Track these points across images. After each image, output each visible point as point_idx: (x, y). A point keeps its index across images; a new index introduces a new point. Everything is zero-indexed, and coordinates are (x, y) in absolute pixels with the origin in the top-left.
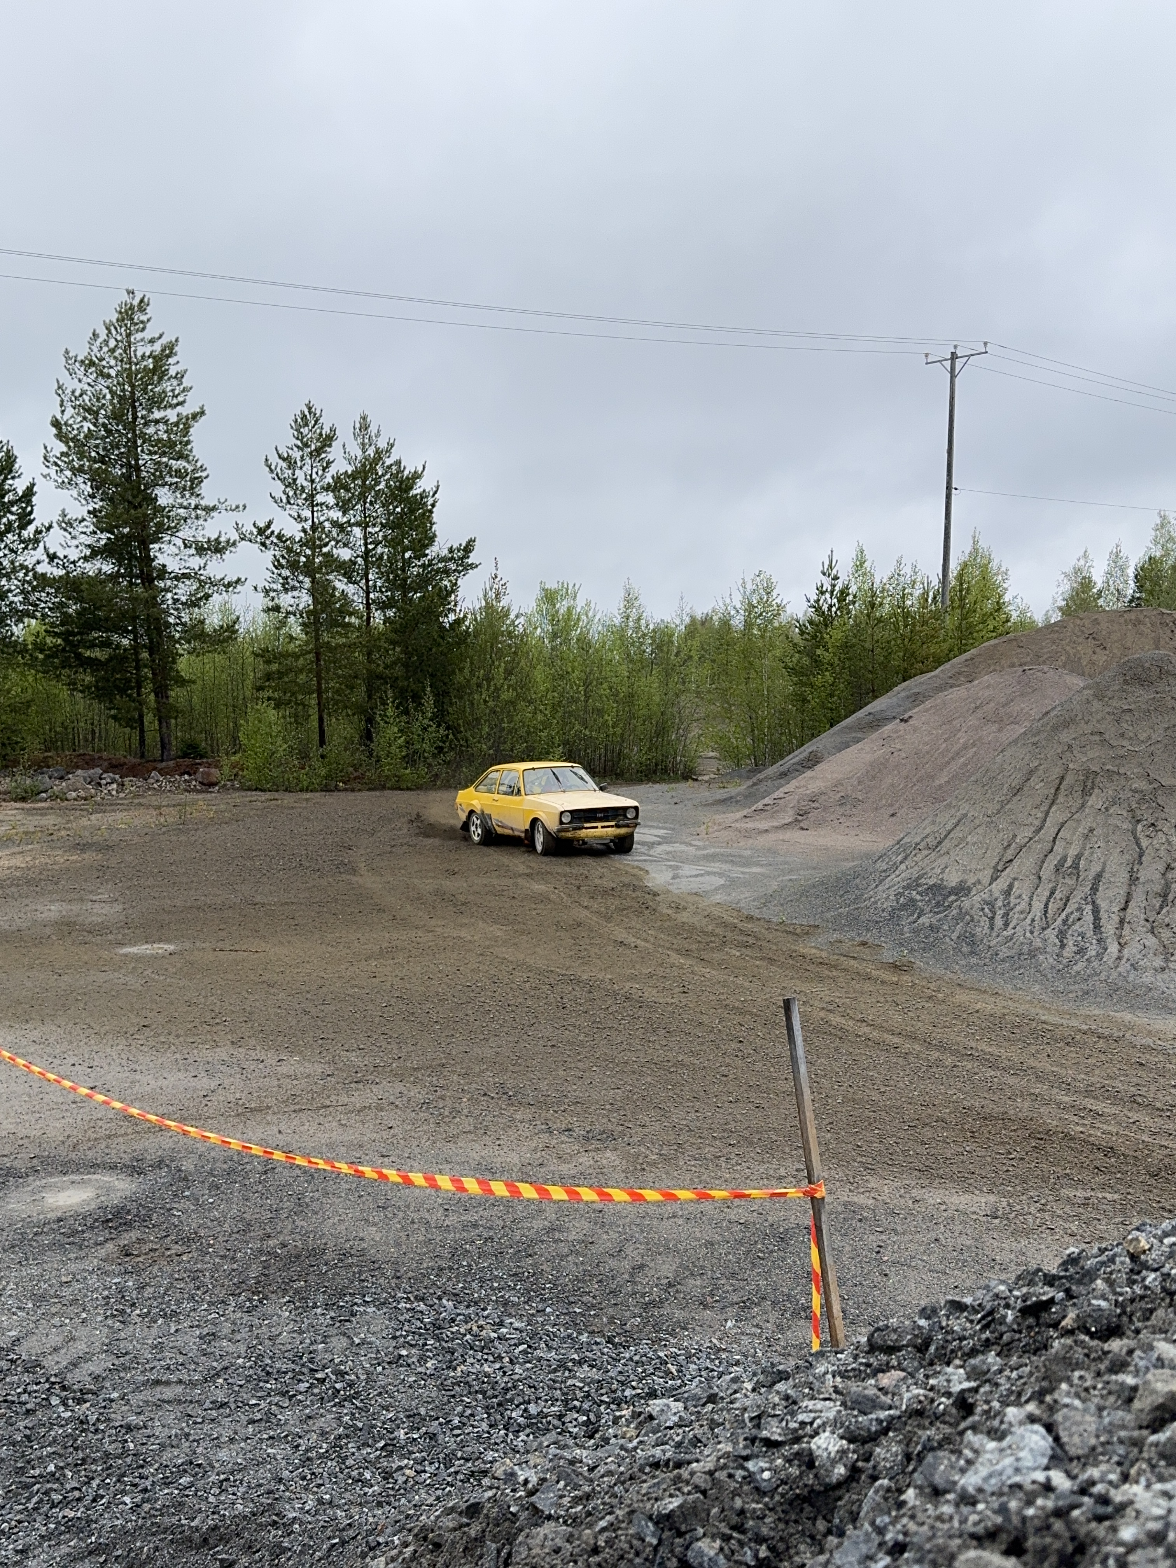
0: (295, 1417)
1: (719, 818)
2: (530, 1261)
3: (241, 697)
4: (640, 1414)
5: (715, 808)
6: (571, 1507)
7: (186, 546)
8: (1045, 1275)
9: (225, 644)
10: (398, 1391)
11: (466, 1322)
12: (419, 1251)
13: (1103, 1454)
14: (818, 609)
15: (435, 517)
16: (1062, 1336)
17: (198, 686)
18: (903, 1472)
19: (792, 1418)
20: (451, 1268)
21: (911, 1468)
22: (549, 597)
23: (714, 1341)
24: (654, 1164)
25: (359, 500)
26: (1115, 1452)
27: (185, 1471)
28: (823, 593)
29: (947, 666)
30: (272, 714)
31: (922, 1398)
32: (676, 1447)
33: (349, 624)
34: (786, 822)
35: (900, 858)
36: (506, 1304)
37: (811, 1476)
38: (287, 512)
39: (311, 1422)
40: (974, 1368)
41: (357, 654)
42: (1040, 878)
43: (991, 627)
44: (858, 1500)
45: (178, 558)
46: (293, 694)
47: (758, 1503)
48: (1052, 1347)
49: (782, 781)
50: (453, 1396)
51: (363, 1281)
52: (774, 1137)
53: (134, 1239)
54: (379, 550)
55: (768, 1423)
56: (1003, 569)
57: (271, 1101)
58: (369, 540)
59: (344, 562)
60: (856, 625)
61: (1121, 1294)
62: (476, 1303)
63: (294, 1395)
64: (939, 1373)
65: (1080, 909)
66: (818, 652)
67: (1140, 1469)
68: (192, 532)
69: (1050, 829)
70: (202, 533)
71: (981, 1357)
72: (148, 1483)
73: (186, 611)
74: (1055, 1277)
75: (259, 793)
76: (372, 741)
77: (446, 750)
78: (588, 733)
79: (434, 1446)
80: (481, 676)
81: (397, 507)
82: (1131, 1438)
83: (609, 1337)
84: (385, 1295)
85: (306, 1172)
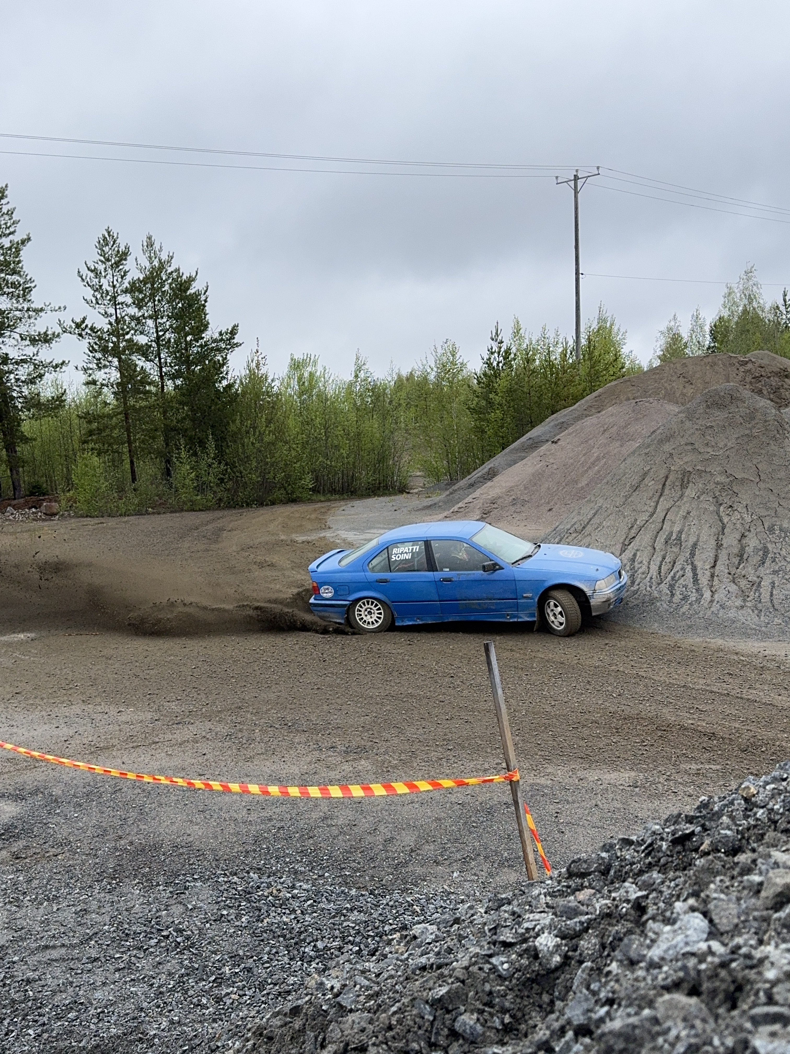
0: (149, 964)
2: (311, 841)
3: (71, 448)
4: (406, 936)
5: (424, 512)
6: (366, 1003)
7: (22, 339)
8: (686, 816)
9: (56, 411)
10: (222, 940)
11: (268, 888)
12: (231, 840)
13: (744, 928)
14: (490, 365)
15: (207, 309)
16: (702, 857)
17: (38, 443)
18: (601, 956)
19: (519, 927)
20: (255, 851)
21: (606, 953)
22: (296, 366)
23: (445, 887)
24: (395, 767)
25: (150, 299)
26: (752, 926)
27: (72, 1008)
28: (492, 353)
29: (583, 401)
30: (95, 460)
31: (609, 906)
32: (436, 955)
33: (149, 392)
36: (296, 872)
37: (537, 964)
38: (97, 310)
39: (161, 967)
40: (644, 882)
41: (156, 413)
42: (654, 549)
43: (611, 373)
44: (571, 978)
45: (17, 348)
46: (110, 445)
47: (501, 986)
48: (695, 864)
49: (470, 490)
50: (262, 940)
51: (192, 864)
52: (480, 742)
53: (21, 847)
54: (168, 335)
55: (503, 931)
57: (115, 742)
58: (160, 329)
59: (142, 346)
60: (517, 375)
61: (740, 825)
62: (274, 874)
63: (147, 949)
64: (619, 888)
65: (683, 569)
66: (491, 396)
67: (770, 935)
68: (26, 328)
69: (660, 514)
70: (34, 328)
71: (647, 875)
72: (45, 1019)
73: (26, 387)
74: (693, 817)
75: (89, 519)
76: (171, 477)
77: (226, 480)
78: (329, 463)
79: (251, 977)
80: (249, 425)
81: (179, 303)
82: (762, 916)
83: (371, 890)
84: (208, 873)
85: (144, 791)
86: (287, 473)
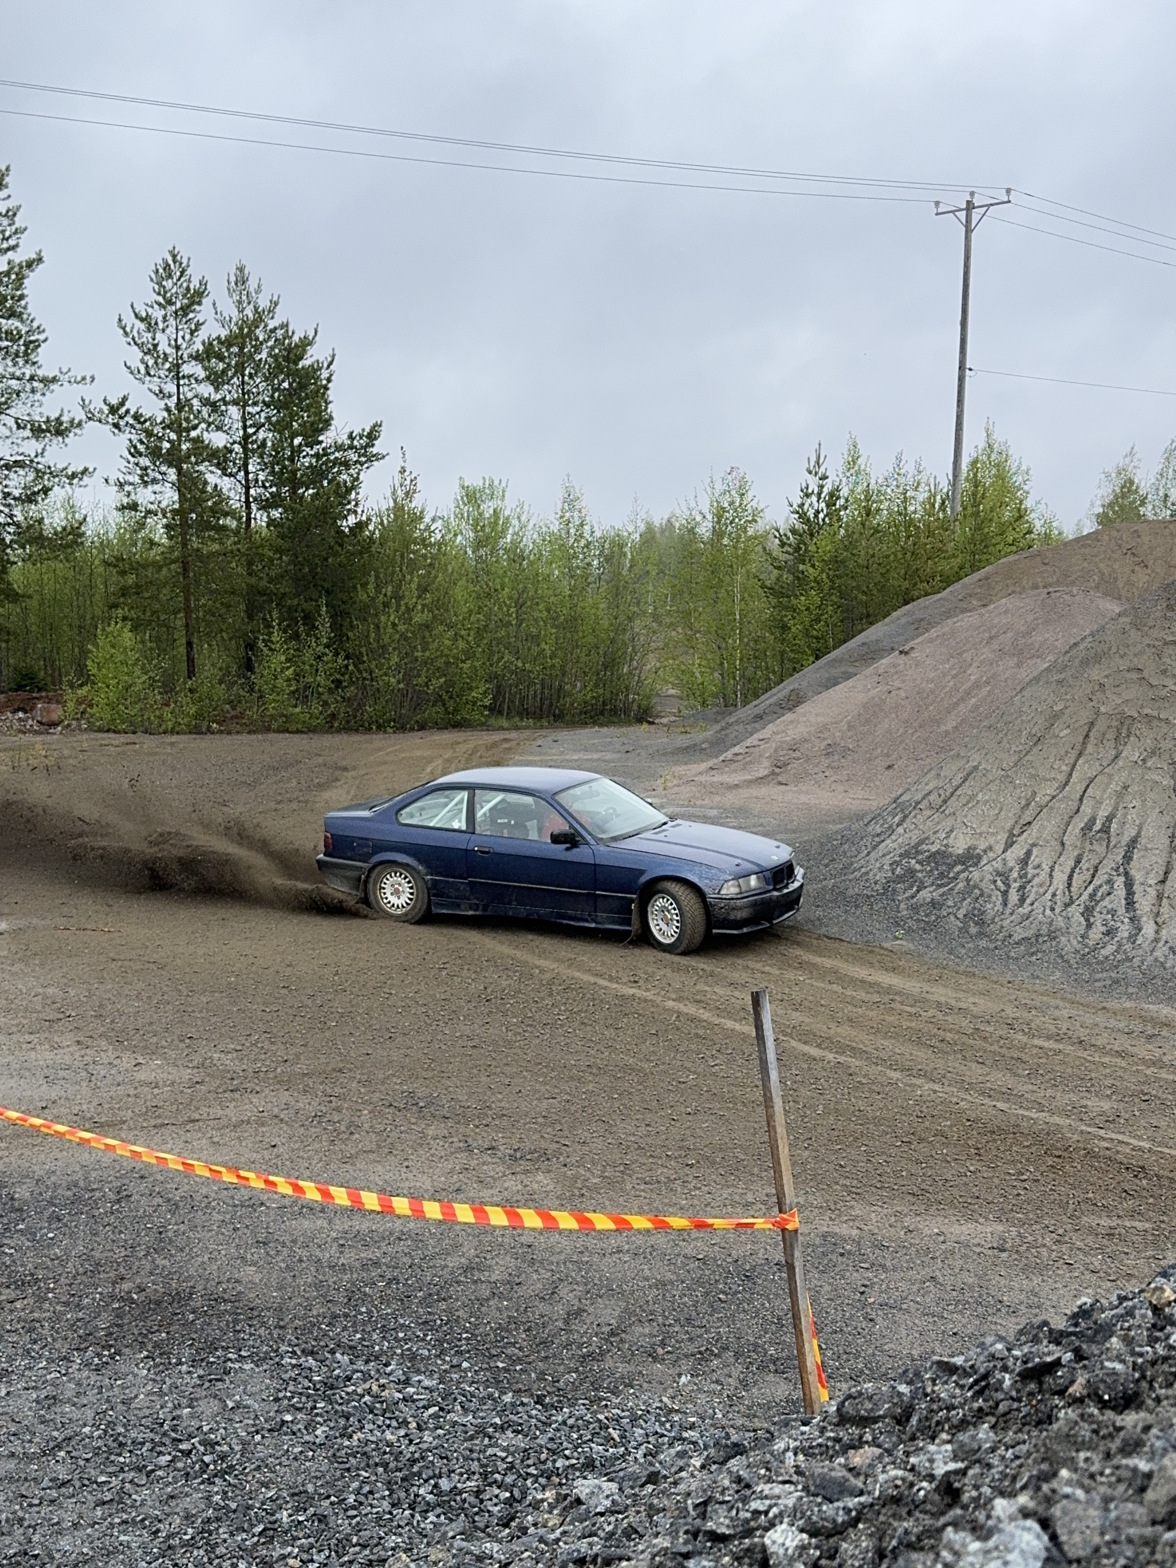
0: (154, 1497)
1: (680, 769)
2: (443, 1305)
3: (89, 616)
4: (566, 1496)
5: (675, 758)
7: (19, 427)
8: (1051, 1331)
9: (69, 551)
10: (280, 1464)
11: (365, 1381)
12: (307, 1295)
13: (1107, 1556)
14: (802, 516)
15: (331, 394)
16: (1069, 1405)
17: (34, 603)
19: (744, 1505)
20: (346, 1316)
22: (471, 497)
23: (665, 1399)
24: (596, 1189)
25: (236, 372)
26: (1121, 1553)
28: (808, 495)
29: (957, 586)
30: (127, 637)
31: (899, 1482)
32: (606, 1540)
33: (224, 528)
34: (760, 775)
35: (897, 819)
36: (413, 1357)
38: (146, 386)
39: (173, 1503)
40: (963, 1444)
41: (234, 565)
42: (1063, 844)
43: (1010, 539)
45: (10, 440)
46: (155, 613)
48: (1057, 1419)
49: (757, 725)
50: (348, 1470)
51: (239, 1331)
54: (261, 435)
55: (716, 1511)
56: (1024, 468)
57: (126, 1114)
58: (249, 423)
59: (218, 450)
60: (848, 535)
61: (1141, 1355)
62: (377, 1358)
63: (153, 1471)
64: (922, 1449)
65: (1110, 882)
66: (802, 567)
68: (27, 409)
69: (1076, 785)
70: (39, 410)
71: (972, 1432)
73: (19, 508)
74: (1063, 1334)
75: (112, 735)
76: (253, 673)
77: (345, 684)
78: (520, 664)
79: (323, 1531)
80: (389, 594)
81: (283, 381)
82: (1141, 1537)
83: (538, 1396)
84: (265, 1348)
85: (169, 1200)
86: (448, 677)
